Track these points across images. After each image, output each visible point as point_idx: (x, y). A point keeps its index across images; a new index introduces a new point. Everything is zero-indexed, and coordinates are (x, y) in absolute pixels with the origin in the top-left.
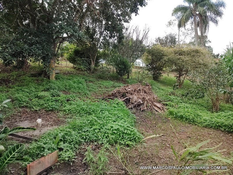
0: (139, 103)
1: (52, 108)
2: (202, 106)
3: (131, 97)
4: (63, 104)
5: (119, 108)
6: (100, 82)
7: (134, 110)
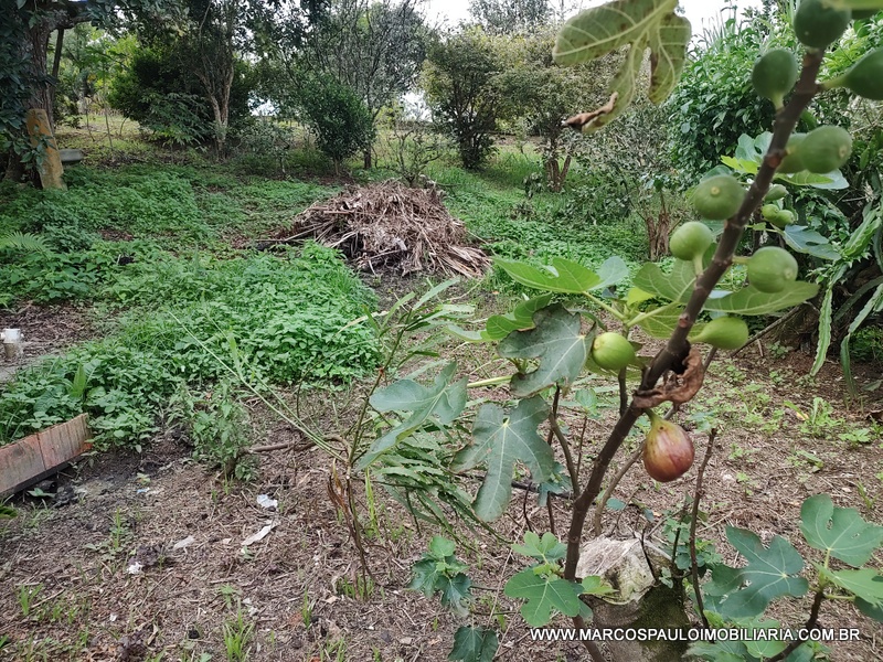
0: (394, 249)
1: (63, 290)
2: (619, 245)
3: (365, 230)
4: (107, 276)
5: (318, 272)
6: (252, 189)
7: (377, 276)
